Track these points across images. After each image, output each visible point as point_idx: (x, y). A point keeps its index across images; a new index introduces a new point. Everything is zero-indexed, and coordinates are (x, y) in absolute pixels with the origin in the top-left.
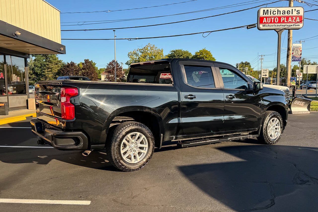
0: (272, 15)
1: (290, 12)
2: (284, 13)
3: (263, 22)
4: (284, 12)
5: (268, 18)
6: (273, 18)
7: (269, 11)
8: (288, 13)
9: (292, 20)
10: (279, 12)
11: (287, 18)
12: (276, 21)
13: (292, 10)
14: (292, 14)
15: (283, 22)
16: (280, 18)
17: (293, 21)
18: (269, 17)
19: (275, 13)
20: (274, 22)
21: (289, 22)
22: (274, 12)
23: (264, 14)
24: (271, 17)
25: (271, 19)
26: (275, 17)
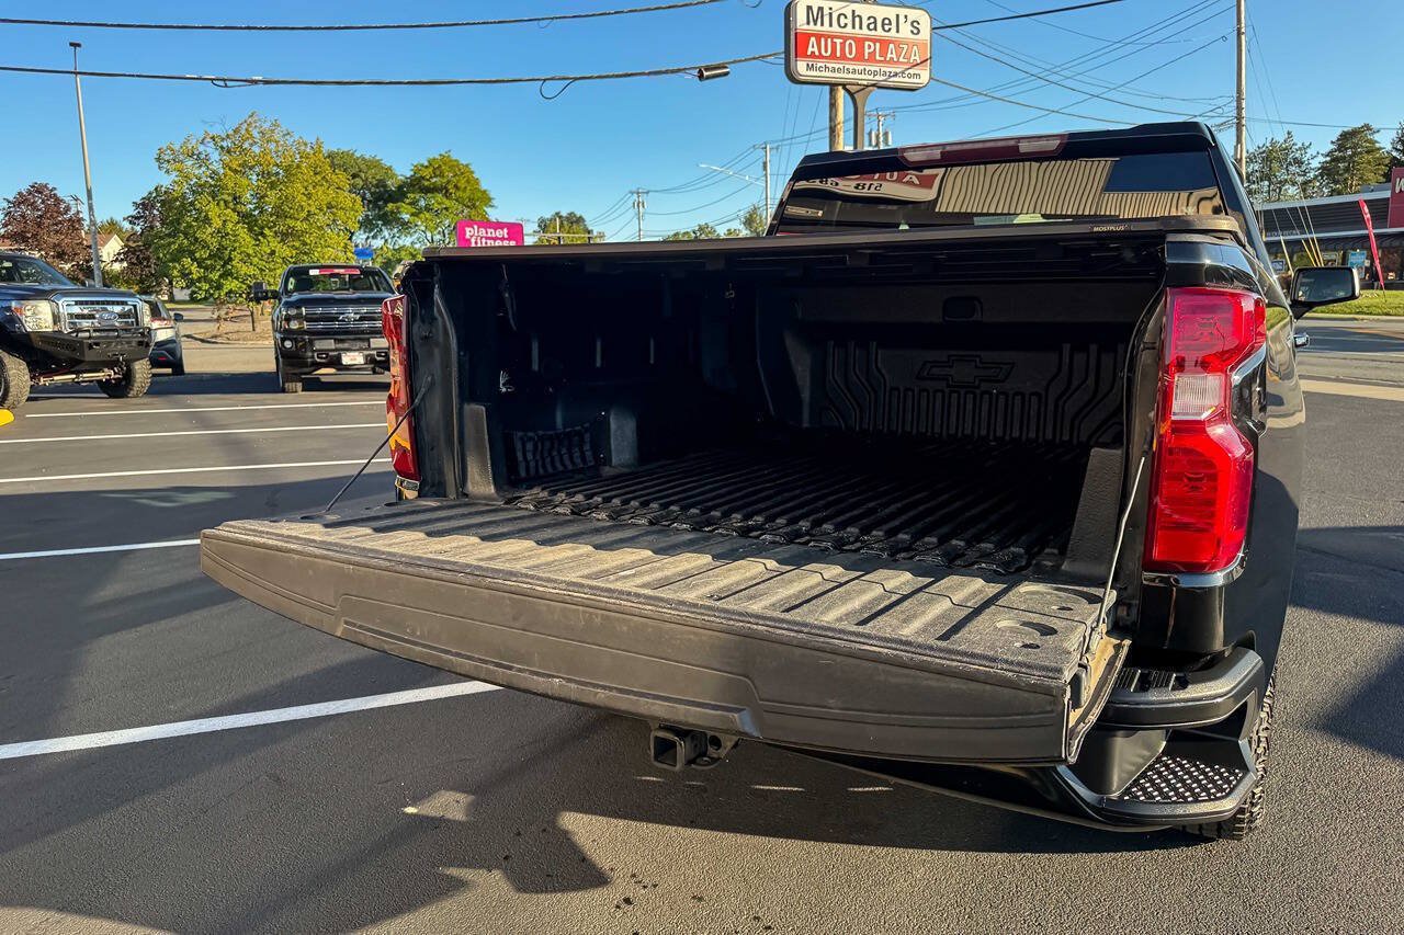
0: (835, 28)
1: (890, 24)
2: (872, 26)
3: (809, 53)
4: (872, 20)
5: (823, 40)
6: (838, 41)
7: (826, 11)
8: (887, 28)
9: (898, 56)
10: (857, 19)
11: (884, 43)
12: (848, 55)
13: (898, 16)
14: (898, 31)
15: (872, 58)
16: (860, 41)
17: (901, 60)
18: (827, 37)
19: (846, 21)
20: (844, 57)
21: (888, 62)
22: (842, 17)
23: (808, 23)
24: (833, 37)
25: (834, 44)
26: (845, 38)
